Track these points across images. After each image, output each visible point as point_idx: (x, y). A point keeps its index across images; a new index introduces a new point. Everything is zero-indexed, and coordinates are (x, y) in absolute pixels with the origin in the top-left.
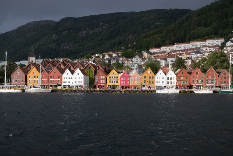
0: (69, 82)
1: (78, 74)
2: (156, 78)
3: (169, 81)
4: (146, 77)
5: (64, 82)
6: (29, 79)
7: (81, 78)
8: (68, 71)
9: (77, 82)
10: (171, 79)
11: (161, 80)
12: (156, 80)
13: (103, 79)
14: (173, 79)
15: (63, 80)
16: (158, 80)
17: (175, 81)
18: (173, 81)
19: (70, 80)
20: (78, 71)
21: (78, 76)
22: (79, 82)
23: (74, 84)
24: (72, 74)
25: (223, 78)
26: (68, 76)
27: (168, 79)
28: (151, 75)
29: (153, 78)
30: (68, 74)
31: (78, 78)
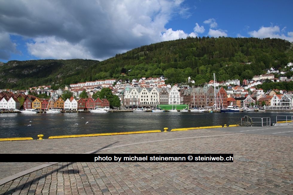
0: (5, 107)
1: (12, 101)
2: (65, 104)
3: (73, 105)
4: (59, 103)
5: (1, 107)
7: (14, 104)
8: (4, 99)
10: (74, 104)
11: (68, 105)
12: (65, 105)
13: (29, 105)
14: (76, 104)
15: (1, 105)
16: (66, 105)
17: (77, 105)
18: (76, 105)
19: (6, 105)
20: (12, 99)
21: (11, 103)
23: (9, 108)
24: (7, 101)
25: (105, 103)
26: (4, 103)
27: (72, 104)
28: (62, 102)
29: (63, 104)
30: (4, 101)
31: (11, 104)
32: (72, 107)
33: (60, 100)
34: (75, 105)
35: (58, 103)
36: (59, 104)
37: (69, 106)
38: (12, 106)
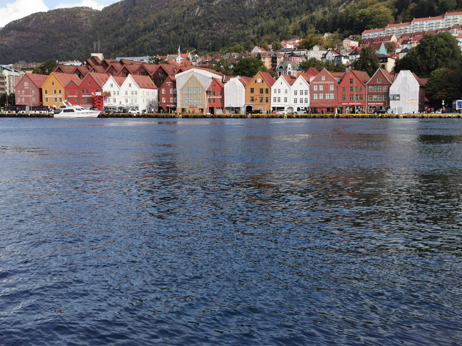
0: (114, 101)
1: (130, 85)
2: (273, 91)
3: (298, 97)
4: (255, 90)
5: (106, 102)
6: (45, 96)
8: (111, 80)
9: (129, 101)
10: (302, 93)
11: (282, 96)
12: (273, 95)
13: (174, 96)
14: (305, 94)
16: (277, 95)
17: (309, 97)
19: (116, 97)
20: (130, 79)
21: (130, 90)
24: (120, 86)
26: (112, 90)
27: (296, 94)
28: (265, 86)
29: (267, 91)
30: (112, 85)
31: (129, 94)
32: (295, 101)
33: (259, 80)
34: (304, 97)
35: (252, 90)
36: (257, 92)
37: (286, 101)
38: (132, 101)
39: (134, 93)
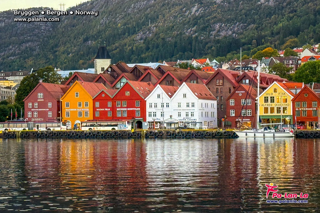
0: (162, 115)
1: (185, 96)
5: (150, 116)
6: (65, 110)
7: (193, 106)
9: (183, 115)
13: (246, 108)
15: (148, 110)
19: (165, 110)
20: (184, 89)
21: (184, 101)
22: (187, 115)
23: (176, 118)
24: (171, 97)
26: (159, 102)
30: (159, 96)
31: (184, 106)
39: (190, 105)
